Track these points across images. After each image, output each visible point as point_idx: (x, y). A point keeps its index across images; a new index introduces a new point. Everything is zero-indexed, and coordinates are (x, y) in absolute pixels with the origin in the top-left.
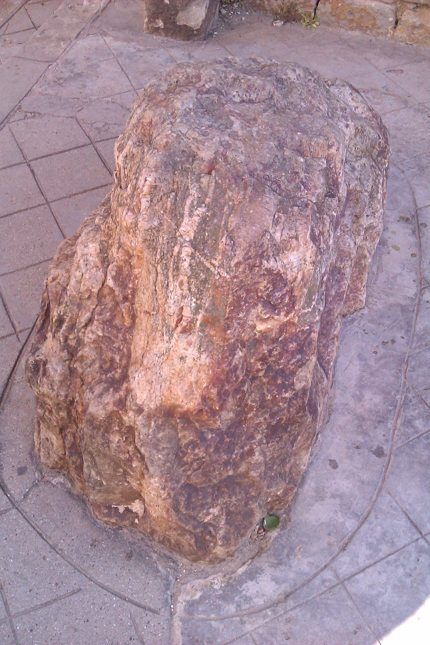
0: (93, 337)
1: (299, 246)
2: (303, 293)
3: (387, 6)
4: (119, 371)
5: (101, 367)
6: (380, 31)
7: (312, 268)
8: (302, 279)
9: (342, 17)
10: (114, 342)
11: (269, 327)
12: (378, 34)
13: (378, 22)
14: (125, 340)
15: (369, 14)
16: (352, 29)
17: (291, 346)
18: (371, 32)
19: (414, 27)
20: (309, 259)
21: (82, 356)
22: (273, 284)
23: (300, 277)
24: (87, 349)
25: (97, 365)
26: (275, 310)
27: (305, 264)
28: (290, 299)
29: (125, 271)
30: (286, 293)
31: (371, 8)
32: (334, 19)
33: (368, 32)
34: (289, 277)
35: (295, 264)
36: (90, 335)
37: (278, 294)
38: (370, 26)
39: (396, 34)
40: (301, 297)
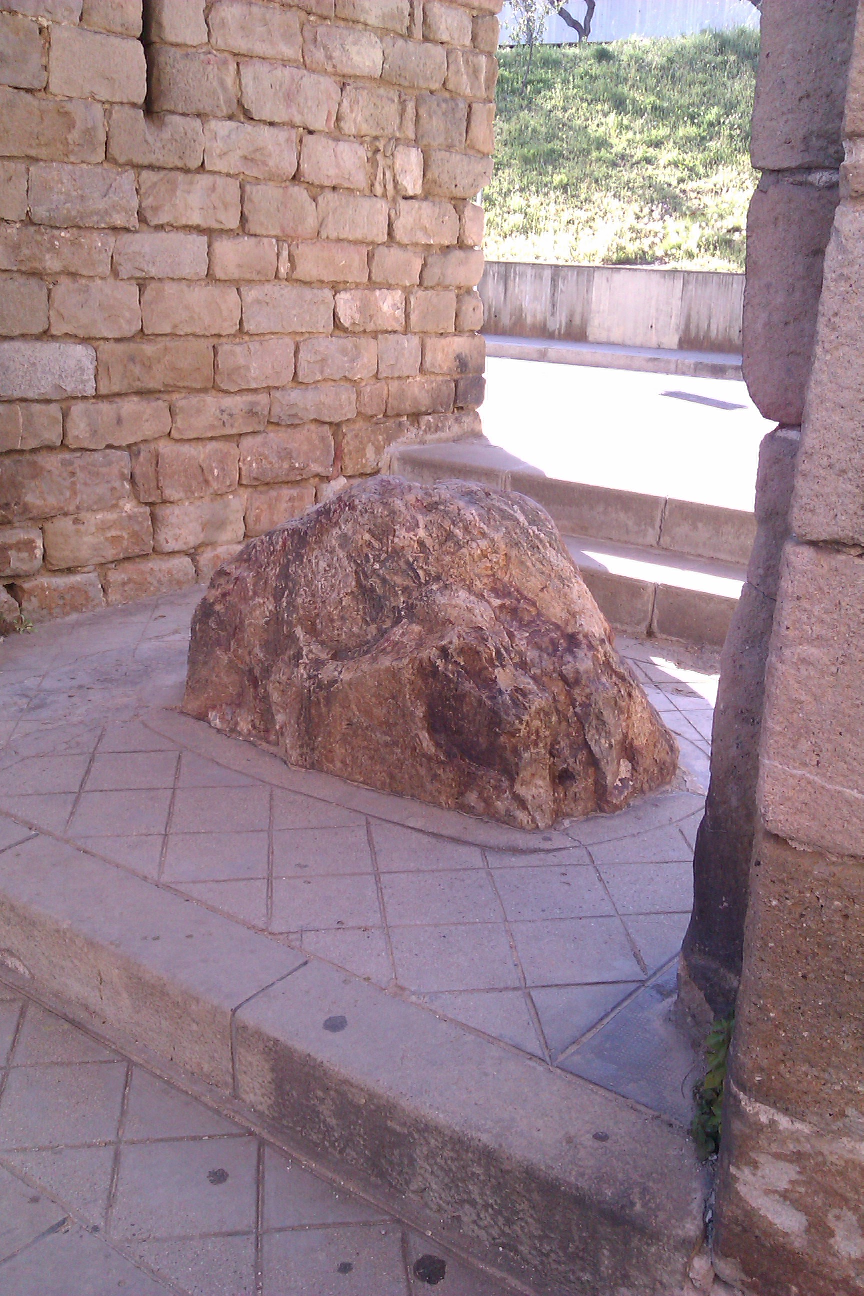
0: (525, 642)
3: (90, 575)
4: (562, 641)
5: (548, 655)
6: (95, 603)
9: (54, 606)
10: (540, 631)
12: (94, 607)
13: (91, 595)
14: (544, 622)
15: (79, 590)
16: (68, 614)
18: (87, 608)
19: (124, 584)
21: (531, 661)
24: (529, 654)
25: (546, 656)
29: (499, 586)
31: (79, 583)
32: (45, 612)
33: (84, 610)
36: (522, 643)
38: (84, 602)
39: (110, 600)
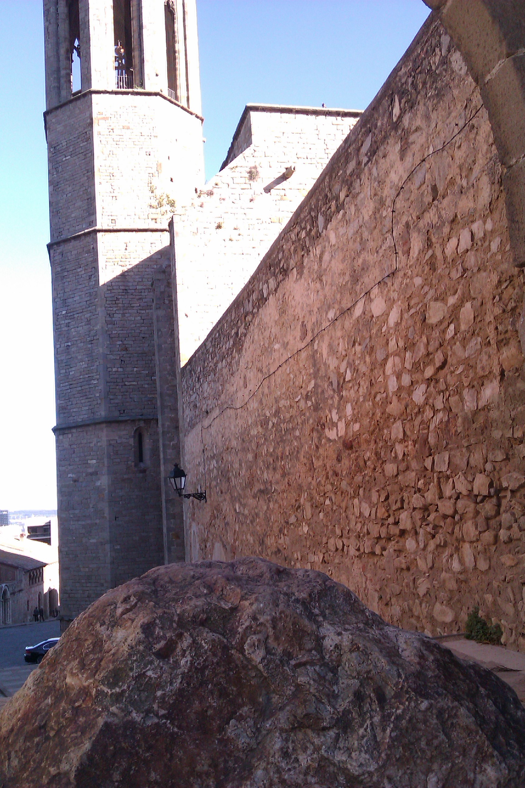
1: (130, 627)
2: (108, 667)
7: (127, 649)
8: (114, 655)
11: (73, 683)
17: (81, 719)
20: (129, 641)
22: (94, 647)
23: (113, 651)
26: (83, 669)
27: (124, 643)
28: (96, 667)
30: (96, 659)
34: (106, 647)
35: (118, 640)
37: (91, 656)
40: (104, 669)
